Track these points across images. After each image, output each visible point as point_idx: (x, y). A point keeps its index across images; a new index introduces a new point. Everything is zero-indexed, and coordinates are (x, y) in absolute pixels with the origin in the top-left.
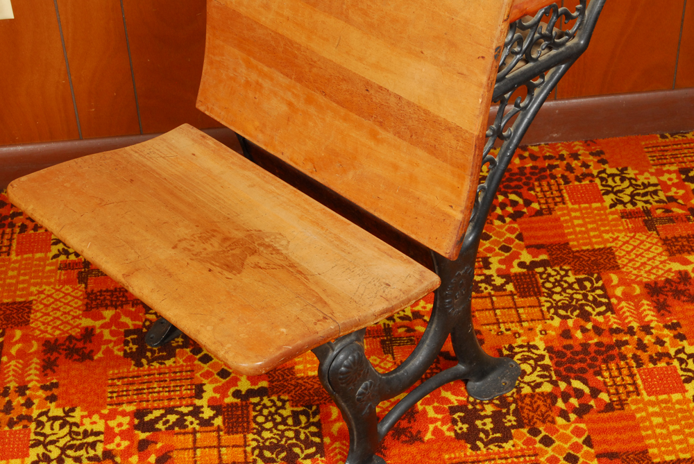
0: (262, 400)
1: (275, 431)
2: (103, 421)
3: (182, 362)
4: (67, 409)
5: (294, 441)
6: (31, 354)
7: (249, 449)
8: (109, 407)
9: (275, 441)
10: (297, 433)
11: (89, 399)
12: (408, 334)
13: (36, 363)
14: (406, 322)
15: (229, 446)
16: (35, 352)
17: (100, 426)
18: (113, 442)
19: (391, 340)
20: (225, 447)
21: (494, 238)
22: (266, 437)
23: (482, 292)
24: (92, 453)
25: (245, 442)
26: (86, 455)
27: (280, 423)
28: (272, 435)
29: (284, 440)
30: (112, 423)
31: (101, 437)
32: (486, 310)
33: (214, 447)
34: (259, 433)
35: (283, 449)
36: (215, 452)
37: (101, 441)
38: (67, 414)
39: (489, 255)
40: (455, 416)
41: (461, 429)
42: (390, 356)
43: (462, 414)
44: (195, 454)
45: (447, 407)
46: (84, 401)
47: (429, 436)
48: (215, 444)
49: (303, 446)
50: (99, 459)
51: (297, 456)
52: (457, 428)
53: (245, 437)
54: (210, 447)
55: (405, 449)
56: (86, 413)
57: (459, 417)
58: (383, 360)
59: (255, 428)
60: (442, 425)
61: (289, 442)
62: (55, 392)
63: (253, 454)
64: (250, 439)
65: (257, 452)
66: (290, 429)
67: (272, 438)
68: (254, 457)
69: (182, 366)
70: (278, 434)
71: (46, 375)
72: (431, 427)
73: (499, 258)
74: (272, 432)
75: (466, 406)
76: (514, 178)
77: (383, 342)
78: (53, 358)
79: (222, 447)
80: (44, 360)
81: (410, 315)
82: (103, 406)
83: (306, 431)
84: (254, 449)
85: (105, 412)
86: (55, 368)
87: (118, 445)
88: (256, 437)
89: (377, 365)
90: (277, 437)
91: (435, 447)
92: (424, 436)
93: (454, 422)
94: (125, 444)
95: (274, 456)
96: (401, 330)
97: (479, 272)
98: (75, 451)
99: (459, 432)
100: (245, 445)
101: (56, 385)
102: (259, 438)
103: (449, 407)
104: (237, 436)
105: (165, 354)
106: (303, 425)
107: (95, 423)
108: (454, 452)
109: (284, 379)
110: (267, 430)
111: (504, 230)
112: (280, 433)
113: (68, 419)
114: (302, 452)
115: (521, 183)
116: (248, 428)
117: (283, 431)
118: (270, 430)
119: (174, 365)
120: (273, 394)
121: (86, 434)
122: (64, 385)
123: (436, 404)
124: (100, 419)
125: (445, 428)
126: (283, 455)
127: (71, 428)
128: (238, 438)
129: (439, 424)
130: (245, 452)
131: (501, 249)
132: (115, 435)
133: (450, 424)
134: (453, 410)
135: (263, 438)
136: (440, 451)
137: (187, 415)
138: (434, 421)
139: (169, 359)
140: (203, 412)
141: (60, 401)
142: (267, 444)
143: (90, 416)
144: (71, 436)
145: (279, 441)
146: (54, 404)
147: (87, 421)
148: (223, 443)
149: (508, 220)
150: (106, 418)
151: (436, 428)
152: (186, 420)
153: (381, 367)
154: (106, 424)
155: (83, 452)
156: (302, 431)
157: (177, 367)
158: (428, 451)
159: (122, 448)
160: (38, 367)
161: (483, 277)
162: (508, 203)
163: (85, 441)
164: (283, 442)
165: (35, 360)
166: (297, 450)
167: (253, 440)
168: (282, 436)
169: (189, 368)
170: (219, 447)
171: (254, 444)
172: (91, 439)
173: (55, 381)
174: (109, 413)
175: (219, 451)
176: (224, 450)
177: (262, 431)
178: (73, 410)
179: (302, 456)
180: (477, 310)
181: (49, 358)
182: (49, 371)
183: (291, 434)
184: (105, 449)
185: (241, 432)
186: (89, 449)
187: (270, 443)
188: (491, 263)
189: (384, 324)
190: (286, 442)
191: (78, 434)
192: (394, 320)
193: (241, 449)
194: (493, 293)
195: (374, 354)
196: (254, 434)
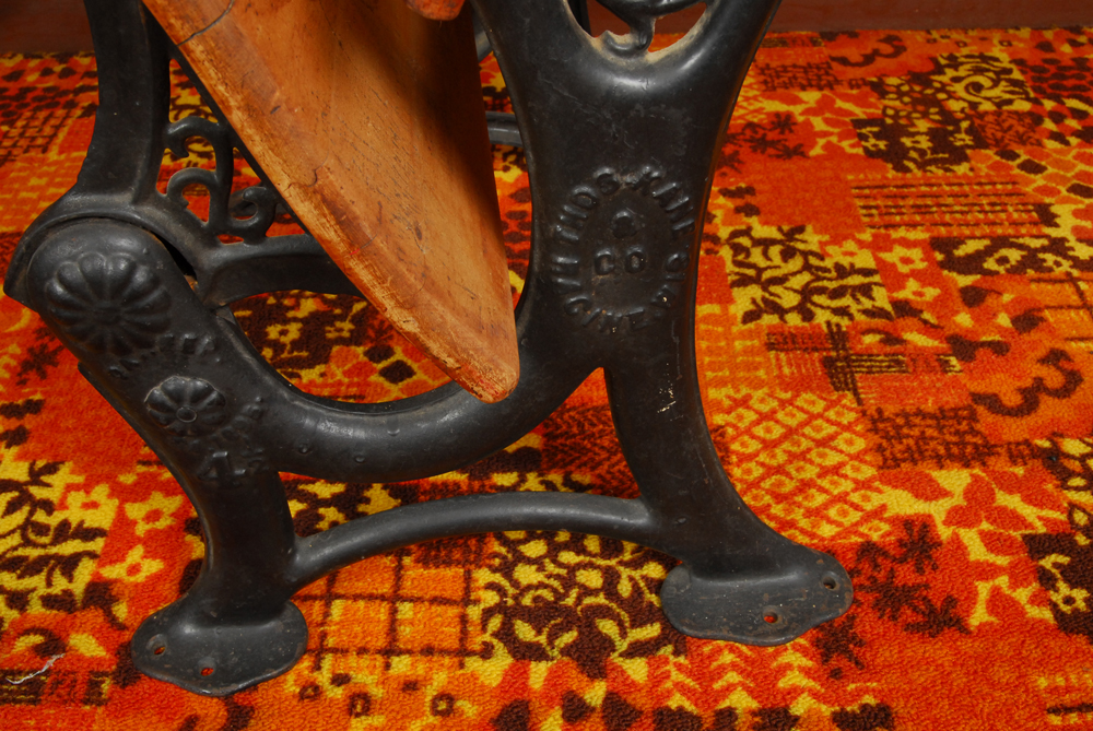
0: (523, 480)
1: (551, 567)
2: (116, 502)
3: (339, 375)
4: (40, 464)
5: (601, 599)
6: (10, 334)
7: (474, 613)
8: (141, 469)
9: (548, 595)
10: (611, 578)
11: (100, 446)
12: (888, 349)
13: (13, 356)
14: (878, 322)
15: (420, 600)
16: (18, 333)
17: (103, 517)
18: (122, 559)
19: (846, 358)
20: (411, 600)
21: (1050, 170)
22: (524, 582)
23: (1050, 270)
24: (60, 584)
25: (468, 590)
26: (43, 591)
27: (566, 546)
28: (540, 577)
29: (574, 593)
30: (135, 511)
31: (98, 545)
32: (1070, 307)
33: (383, 598)
34: (507, 570)
35: (569, 619)
36: (381, 612)
37: (92, 555)
38: (36, 477)
39: (1047, 200)
40: (1047, 562)
41: (1069, 600)
42: (850, 395)
43: (1064, 560)
44: (327, 614)
45: (1017, 534)
46: (85, 449)
47: (979, 616)
48: (386, 589)
49: (625, 617)
50: (73, 602)
51: (608, 645)
52: (1056, 597)
53: (468, 578)
54: (371, 597)
55: (918, 649)
56: (80, 479)
57: (1055, 565)
58: (831, 405)
59: (496, 555)
60: (1014, 585)
61: (588, 601)
62: (29, 422)
63: (484, 630)
64: (481, 583)
65: (495, 623)
66: (591, 566)
67: (541, 585)
68: (487, 637)
69: (340, 383)
70: (558, 577)
71: (23, 383)
72: (983, 589)
73: (1073, 207)
74: (541, 568)
75: (1070, 538)
76: (1067, 74)
77: (828, 363)
78: (52, 346)
79: (404, 599)
80: (30, 350)
81: (889, 308)
82: (125, 465)
83: (637, 574)
84: (488, 613)
85: (128, 479)
86: (50, 369)
87: (134, 569)
88: (498, 578)
89: (820, 416)
90: (555, 583)
91: (1003, 648)
92: (968, 613)
93: (1046, 580)
94: (152, 566)
95: (543, 639)
96: (869, 339)
97: (1034, 231)
98: (20, 577)
99: (1066, 609)
100: (467, 601)
101: (34, 407)
102: (505, 583)
103: (1024, 537)
104: (449, 572)
105: (305, 354)
106: (627, 557)
107: (94, 505)
108: (1060, 669)
109: (582, 431)
110: (529, 561)
111: (1069, 157)
112: (563, 572)
113: (35, 491)
114: (623, 634)
115: (1084, 82)
116: (479, 553)
117: (573, 569)
118: (538, 563)
119: (320, 380)
120: (552, 466)
121: (63, 532)
122: (54, 408)
123: (985, 526)
124: (110, 496)
125: (1022, 595)
126: (569, 637)
127: (31, 513)
128: (448, 578)
129: (1003, 581)
130: (464, 620)
131: (1074, 189)
132: (132, 542)
133: (1035, 585)
134: (1037, 545)
135: (515, 584)
136: (1019, 661)
137: (327, 503)
138: (986, 572)
139: (311, 366)
140: (368, 501)
141: (31, 446)
142: (527, 601)
143: (87, 487)
144: (24, 536)
145: (559, 597)
146: (14, 450)
147: (76, 499)
148: (408, 587)
149: (1074, 141)
150: (124, 494)
151: (996, 593)
152: (321, 518)
153: (828, 421)
154: (121, 512)
155: (37, 582)
156: (625, 572)
157: (325, 385)
158: (986, 660)
159: (140, 578)
160: (13, 363)
161: (1045, 242)
162: (1066, 112)
163: (54, 550)
164: (570, 601)
165: (14, 349)
166: (608, 627)
167: (491, 586)
168: (569, 582)
169: (354, 390)
170: (395, 598)
171: (491, 599)
172: (70, 547)
173: (37, 397)
174: (136, 484)
175: (394, 612)
176: (406, 610)
177: (514, 564)
178: (52, 469)
179: (622, 646)
180: (1048, 307)
181: (44, 347)
182: (33, 375)
183: (593, 579)
184: (97, 575)
185: (458, 563)
186: (57, 574)
187: (536, 599)
188: (1055, 216)
189: (829, 323)
190: (579, 600)
191: (42, 529)
192: (851, 317)
193: (453, 611)
194: (1076, 273)
195: (808, 388)
196: (494, 570)
